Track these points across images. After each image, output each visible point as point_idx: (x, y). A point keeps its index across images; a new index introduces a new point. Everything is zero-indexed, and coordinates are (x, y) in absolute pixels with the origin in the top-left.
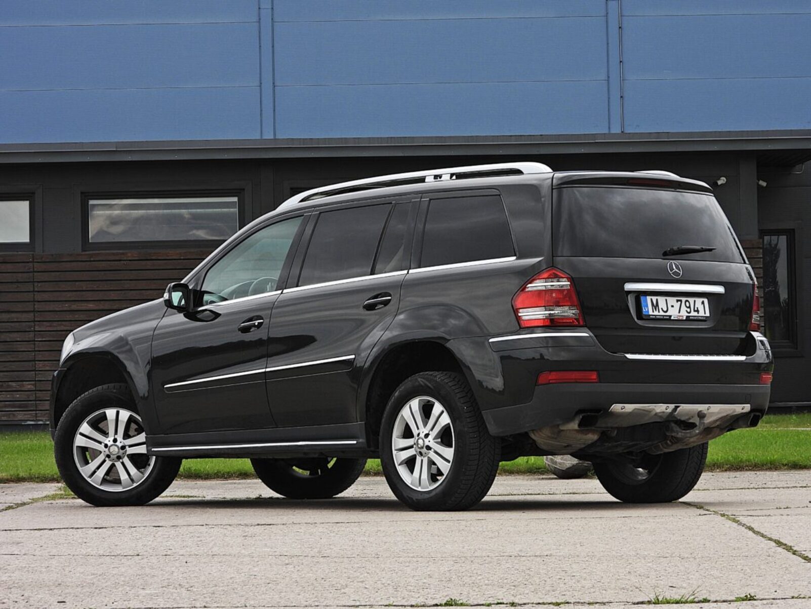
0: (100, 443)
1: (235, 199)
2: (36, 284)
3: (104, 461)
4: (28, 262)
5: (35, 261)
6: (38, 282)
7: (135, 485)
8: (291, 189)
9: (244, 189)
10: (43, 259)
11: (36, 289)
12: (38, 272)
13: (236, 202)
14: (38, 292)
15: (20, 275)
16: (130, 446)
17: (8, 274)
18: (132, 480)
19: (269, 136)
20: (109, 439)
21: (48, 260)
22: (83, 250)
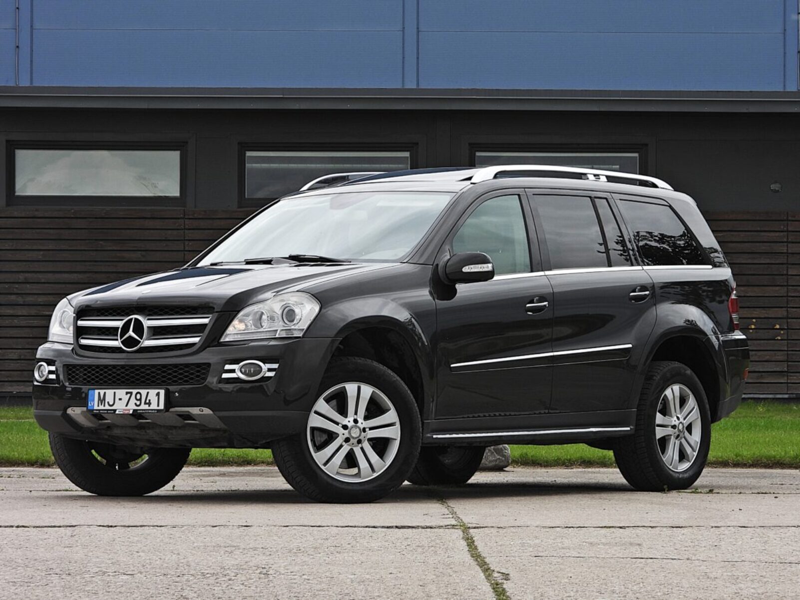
0: (337, 424)
1: (407, 154)
2: (187, 243)
3: (341, 446)
4: (179, 218)
5: (187, 217)
6: (189, 240)
7: (375, 475)
8: (470, 144)
9: (417, 144)
10: (195, 215)
11: (187, 248)
12: (189, 229)
13: (408, 157)
14: (189, 251)
15: (170, 232)
16: (371, 429)
17: (156, 231)
18: (373, 470)
19: (411, 85)
20: (347, 419)
21: (201, 217)
22: (239, 207)
